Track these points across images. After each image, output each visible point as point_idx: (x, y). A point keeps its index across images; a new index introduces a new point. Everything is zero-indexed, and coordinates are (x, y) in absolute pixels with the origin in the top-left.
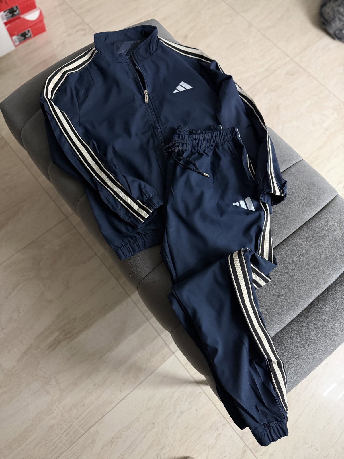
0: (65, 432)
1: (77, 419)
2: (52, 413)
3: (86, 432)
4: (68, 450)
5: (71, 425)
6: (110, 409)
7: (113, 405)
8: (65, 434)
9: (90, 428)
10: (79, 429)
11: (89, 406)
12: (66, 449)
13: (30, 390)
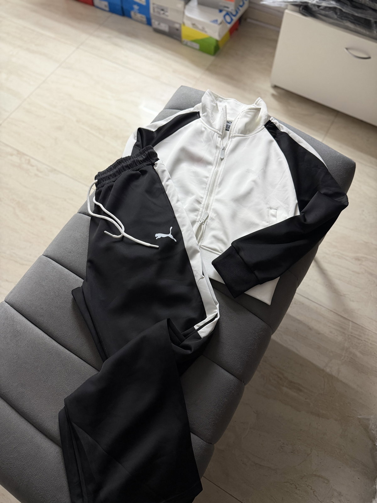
0: (359, 339)
1: (344, 333)
2: (351, 358)
3: (349, 320)
4: (370, 330)
5: (351, 336)
6: (322, 307)
7: (317, 305)
8: (360, 338)
9: (344, 318)
10: (350, 327)
11: (329, 326)
12: (371, 332)
13: (346, 391)
